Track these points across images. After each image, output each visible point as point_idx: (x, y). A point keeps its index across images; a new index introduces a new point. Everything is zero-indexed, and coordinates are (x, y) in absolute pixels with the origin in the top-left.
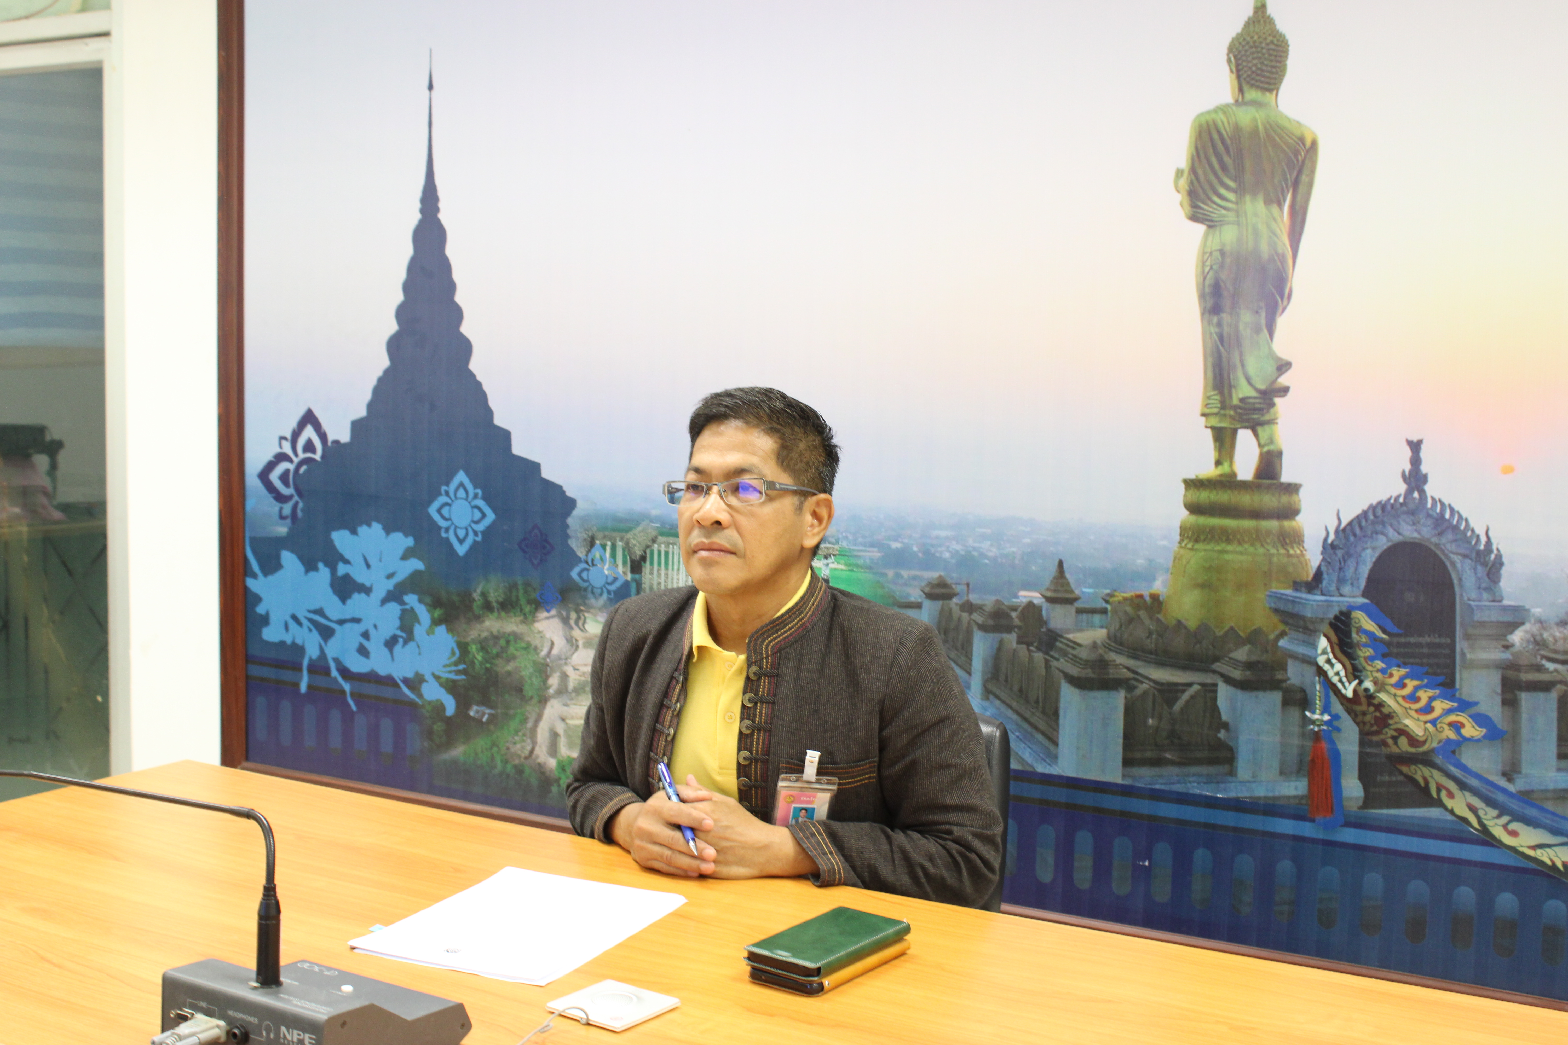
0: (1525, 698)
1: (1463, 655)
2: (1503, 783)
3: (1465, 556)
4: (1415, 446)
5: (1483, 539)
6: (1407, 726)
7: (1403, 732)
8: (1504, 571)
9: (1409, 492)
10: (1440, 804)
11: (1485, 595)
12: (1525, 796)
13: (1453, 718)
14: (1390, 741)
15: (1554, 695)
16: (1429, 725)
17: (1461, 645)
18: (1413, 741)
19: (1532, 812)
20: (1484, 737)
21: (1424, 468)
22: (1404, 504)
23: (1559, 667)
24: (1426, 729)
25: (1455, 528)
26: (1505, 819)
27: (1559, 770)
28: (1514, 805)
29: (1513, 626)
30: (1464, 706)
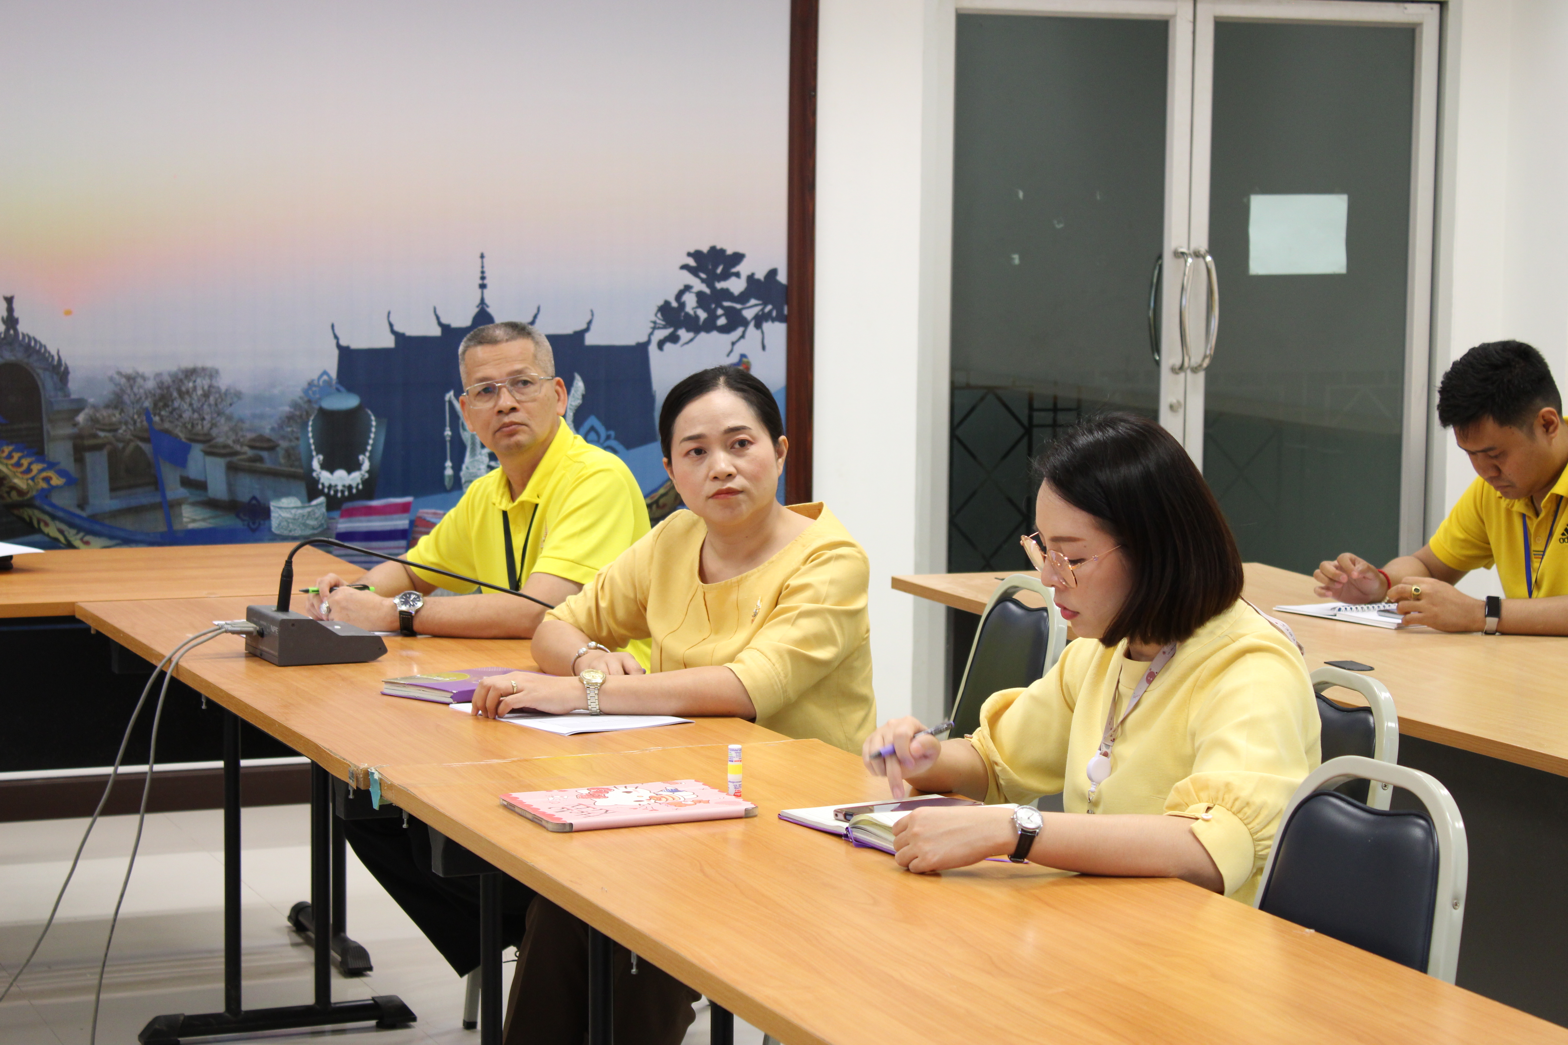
0: (89, 457)
1: (48, 432)
2: (78, 512)
3: (45, 369)
4: (9, 300)
5: (56, 358)
6: (15, 484)
7: (14, 488)
8: (70, 377)
9: (7, 330)
10: (40, 531)
11: (60, 393)
12: (93, 518)
13: (44, 474)
14: (5, 495)
15: (105, 452)
16: (30, 482)
17: (47, 426)
18: (20, 492)
19: (97, 527)
20: (65, 484)
21: (16, 314)
22: (5, 338)
23: (108, 434)
24: (28, 484)
25: (38, 352)
26: (81, 534)
27: (111, 498)
28: (86, 525)
29: (78, 411)
30: (51, 466)
